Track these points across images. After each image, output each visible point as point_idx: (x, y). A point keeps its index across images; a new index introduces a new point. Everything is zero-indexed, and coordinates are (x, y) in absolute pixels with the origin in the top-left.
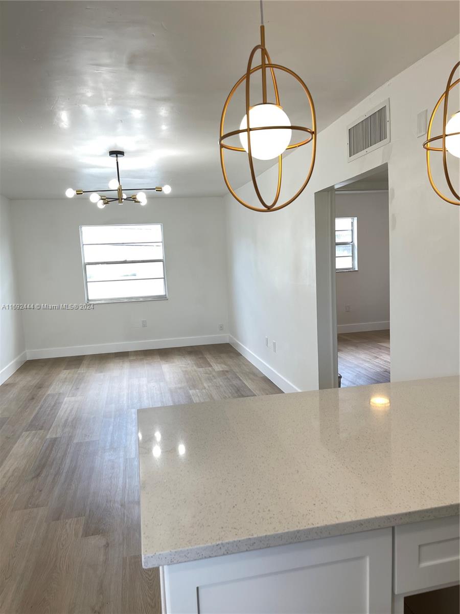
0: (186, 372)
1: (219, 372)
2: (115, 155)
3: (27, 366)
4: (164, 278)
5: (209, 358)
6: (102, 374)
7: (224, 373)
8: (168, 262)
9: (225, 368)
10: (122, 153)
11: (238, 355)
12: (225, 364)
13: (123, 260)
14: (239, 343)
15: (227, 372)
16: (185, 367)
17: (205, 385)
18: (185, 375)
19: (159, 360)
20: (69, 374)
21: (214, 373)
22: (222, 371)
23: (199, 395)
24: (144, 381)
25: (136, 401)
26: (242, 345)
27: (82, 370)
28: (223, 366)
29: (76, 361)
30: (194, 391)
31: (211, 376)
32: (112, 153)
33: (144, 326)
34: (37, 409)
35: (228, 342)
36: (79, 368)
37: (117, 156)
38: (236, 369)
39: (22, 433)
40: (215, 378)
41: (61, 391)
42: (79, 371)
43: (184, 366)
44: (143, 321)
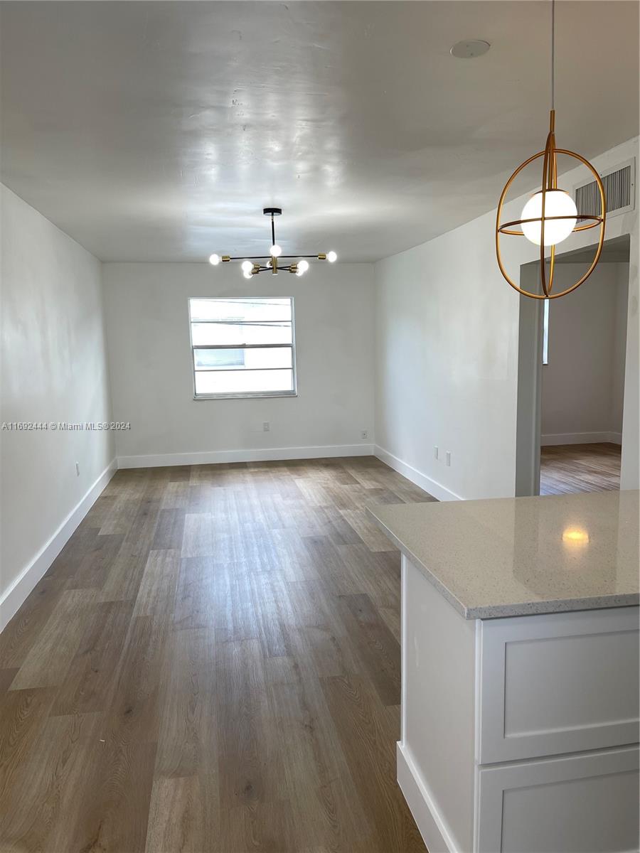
0: (328, 489)
1: (370, 490)
2: (271, 214)
3: (120, 476)
4: (292, 369)
5: (352, 473)
6: (221, 488)
7: (376, 492)
8: (299, 348)
9: (379, 486)
10: (278, 211)
11: (390, 470)
12: (377, 481)
13: (241, 344)
14: (390, 454)
15: (381, 490)
16: (325, 483)
17: (359, 505)
18: (327, 492)
19: (288, 473)
20: (178, 486)
21: (364, 492)
22: (375, 489)
23: (352, 515)
24: (278, 498)
25: (276, 520)
26: (395, 457)
27: (194, 482)
28: (374, 483)
29: (183, 472)
30: (345, 511)
31: (362, 494)
32: (266, 211)
33: (266, 430)
34: (156, 525)
35: (373, 454)
36: (189, 480)
37: (273, 215)
38: (392, 488)
39: (148, 552)
40: (368, 497)
41: (178, 507)
42: (190, 484)
43: (323, 481)
44: (265, 424)
